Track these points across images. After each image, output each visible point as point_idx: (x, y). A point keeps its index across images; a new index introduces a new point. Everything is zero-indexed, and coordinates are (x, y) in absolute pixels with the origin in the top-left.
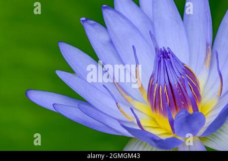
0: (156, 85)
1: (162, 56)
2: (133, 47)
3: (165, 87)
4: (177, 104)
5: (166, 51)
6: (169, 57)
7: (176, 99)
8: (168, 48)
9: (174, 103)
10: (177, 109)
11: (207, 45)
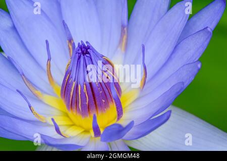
0: (74, 83)
1: (80, 51)
2: (47, 42)
3: (85, 86)
4: (97, 103)
5: (84, 45)
6: (88, 53)
7: (97, 97)
8: (87, 42)
9: (94, 102)
10: (96, 108)
11: (123, 27)
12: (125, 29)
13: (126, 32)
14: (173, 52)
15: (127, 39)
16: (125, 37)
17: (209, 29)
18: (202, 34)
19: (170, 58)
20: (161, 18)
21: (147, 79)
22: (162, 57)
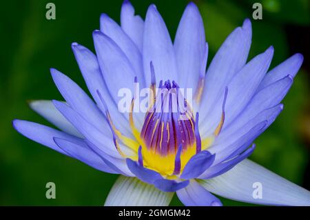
0: (158, 120)
3: (168, 124)
7: (177, 136)
9: (174, 141)
11: (200, 78)
12: (203, 81)
13: (203, 83)
14: (249, 103)
15: (203, 91)
16: (201, 89)
17: (290, 77)
18: (281, 83)
19: (245, 109)
20: (237, 72)
21: (224, 126)
22: (237, 108)
